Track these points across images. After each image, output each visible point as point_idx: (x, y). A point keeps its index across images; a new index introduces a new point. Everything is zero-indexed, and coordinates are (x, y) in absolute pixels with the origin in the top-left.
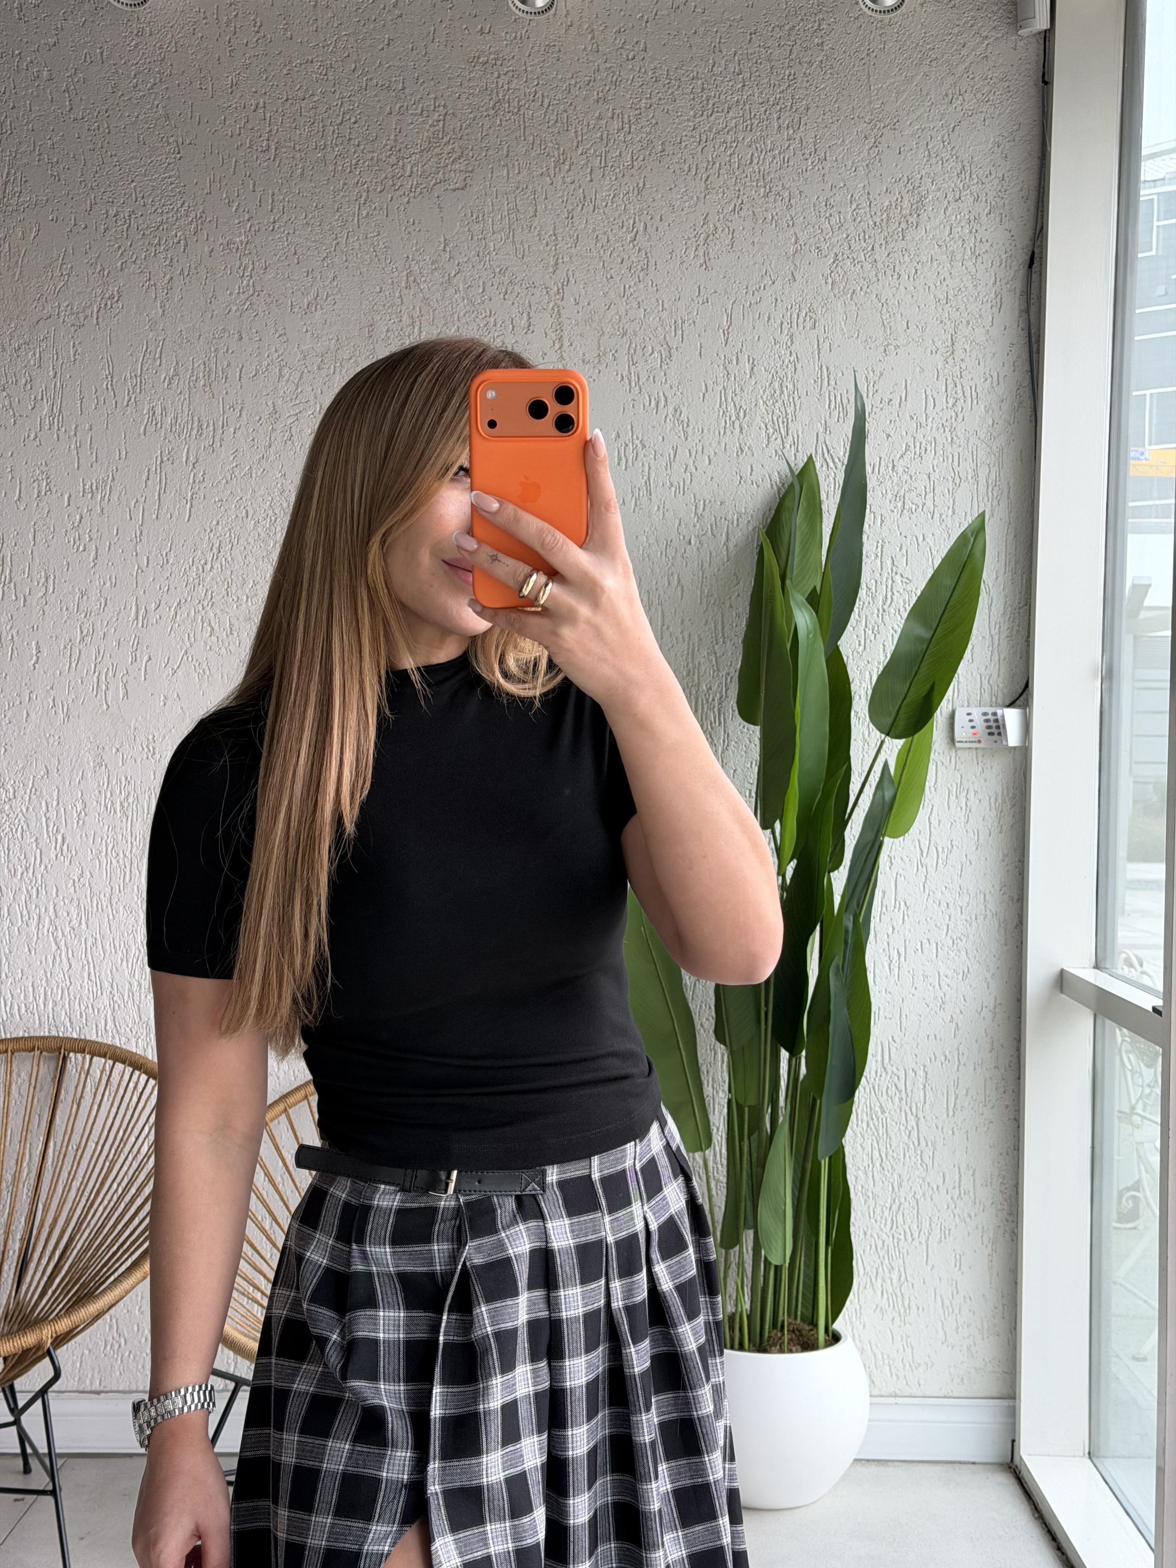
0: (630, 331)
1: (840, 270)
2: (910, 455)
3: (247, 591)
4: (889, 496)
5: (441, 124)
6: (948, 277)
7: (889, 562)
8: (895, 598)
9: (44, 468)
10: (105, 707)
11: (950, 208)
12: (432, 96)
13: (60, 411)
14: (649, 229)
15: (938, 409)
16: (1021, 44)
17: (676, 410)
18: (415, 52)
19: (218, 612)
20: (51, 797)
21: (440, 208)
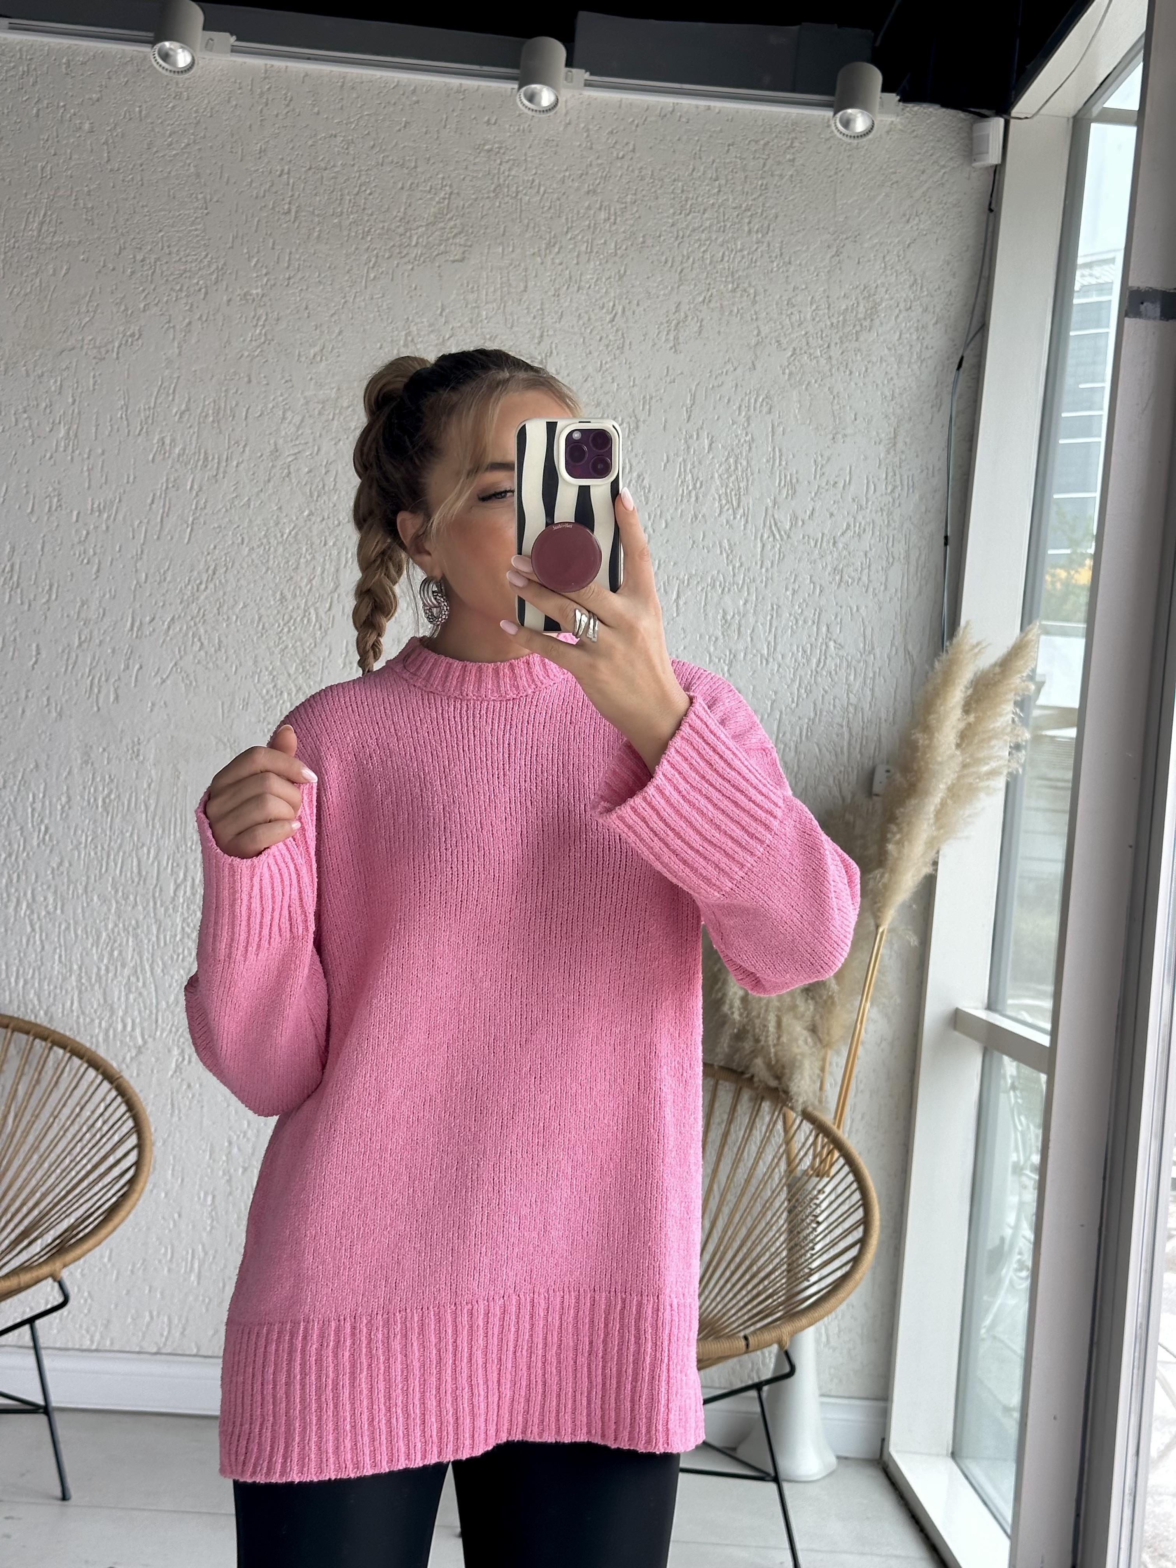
0: (604, 402)
1: (797, 363)
2: (850, 533)
3: (237, 610)
4: (829, 568)
5: (446, 202)
6: (895, 377)
7: (824, 629)
8: (828, 662)
9: (56, 486)
10: (95, 709)
11: (901, 316)
12: (440, 176)
13: (76, 436)
14: (628, 313)
15: (878, 494)
16: (974, 175)
17: (639, 476)
18: (428, 136)
19: (209, 628)
20: (39, 789)
21: (440, 276)
